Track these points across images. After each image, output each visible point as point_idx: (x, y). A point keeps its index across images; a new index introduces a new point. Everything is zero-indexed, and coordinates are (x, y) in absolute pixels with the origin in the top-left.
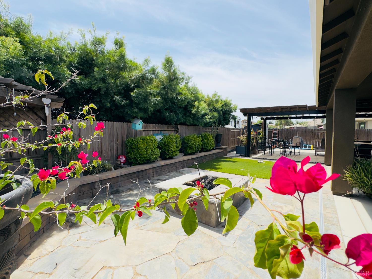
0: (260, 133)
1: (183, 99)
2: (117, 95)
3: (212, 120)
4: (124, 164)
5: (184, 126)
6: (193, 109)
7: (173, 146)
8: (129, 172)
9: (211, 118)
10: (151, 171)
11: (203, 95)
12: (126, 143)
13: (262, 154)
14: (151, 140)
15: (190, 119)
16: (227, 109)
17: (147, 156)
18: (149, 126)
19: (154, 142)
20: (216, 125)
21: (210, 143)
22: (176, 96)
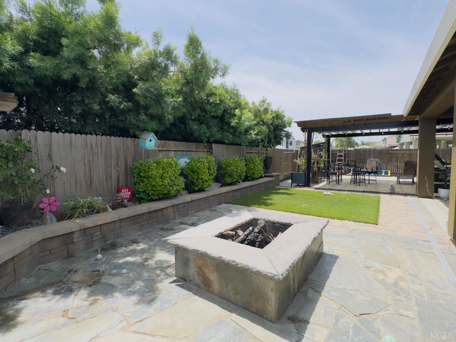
0: (322, 155)
1: (218, 102)
2: (113, 94)
3: (259, 137)
4: (128, 201)
5: (221, 145)
6: (232, 120)
7: (204, 173)
8: (133, 214)
9: (257, 134)
10: (171, 210)
11: (247, 101)
12: (132, 169)
13: (325, 183)
14: (170, 164)
15: (229, 134)
16: (279, 123)
17: (163, 188)
18: (169, 144)
19: (175, 168)
20: (264, 144)
21: (257, 169)
22: (207, 98)
